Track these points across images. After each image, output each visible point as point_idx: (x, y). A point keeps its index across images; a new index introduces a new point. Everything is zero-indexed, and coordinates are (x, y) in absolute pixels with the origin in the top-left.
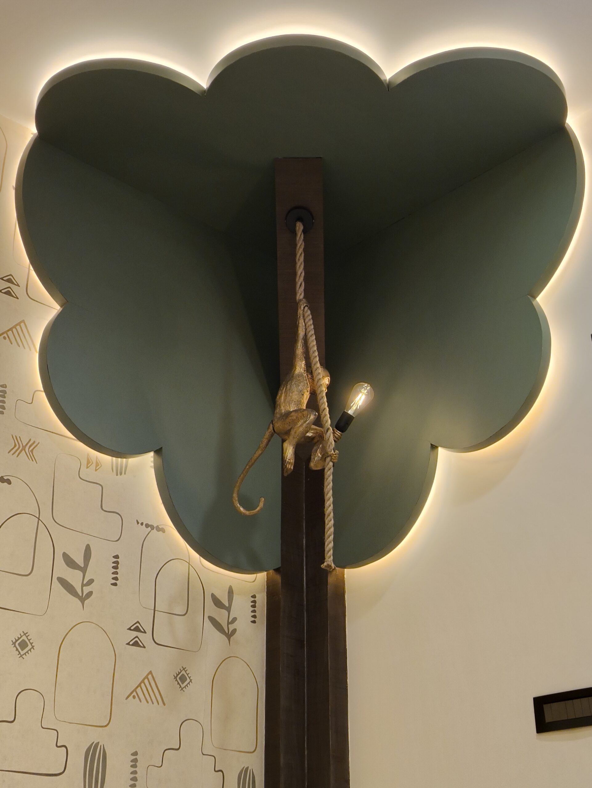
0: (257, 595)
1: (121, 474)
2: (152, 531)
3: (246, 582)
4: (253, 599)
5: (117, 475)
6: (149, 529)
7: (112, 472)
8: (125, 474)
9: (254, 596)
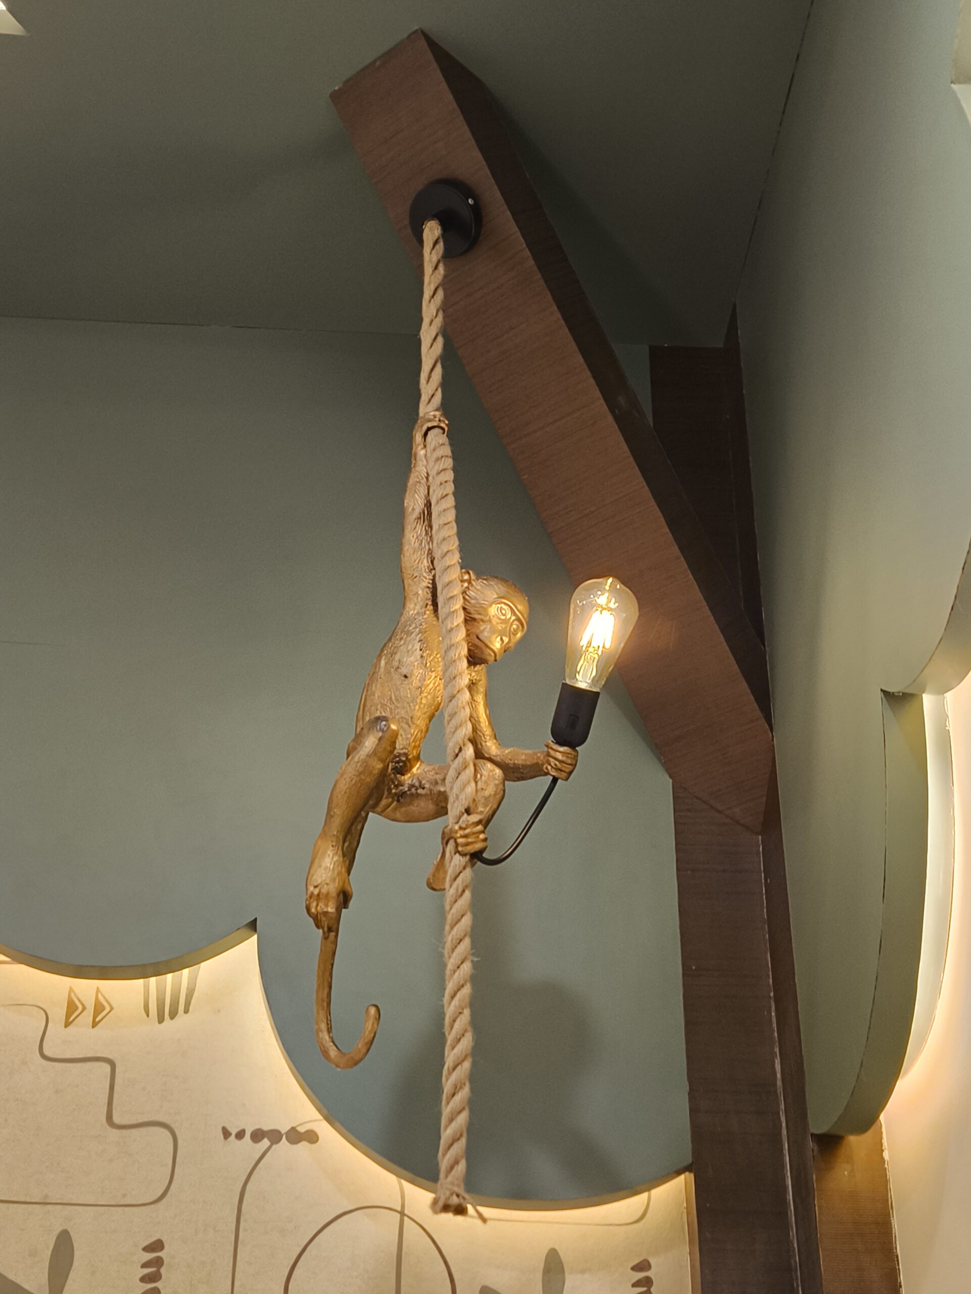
0: (653, 1261)
1: (173, 1015)
2: (274, 1146)
3: (611, 1228)
4: (641, 1275)
5: (161, 1020)
6: (266, 1143)
7: (145, 1016)
8: (186, 1011)
9: (643, 1266)
